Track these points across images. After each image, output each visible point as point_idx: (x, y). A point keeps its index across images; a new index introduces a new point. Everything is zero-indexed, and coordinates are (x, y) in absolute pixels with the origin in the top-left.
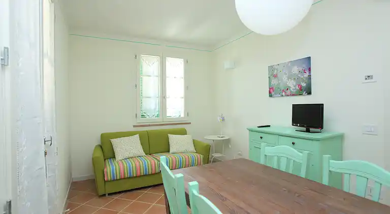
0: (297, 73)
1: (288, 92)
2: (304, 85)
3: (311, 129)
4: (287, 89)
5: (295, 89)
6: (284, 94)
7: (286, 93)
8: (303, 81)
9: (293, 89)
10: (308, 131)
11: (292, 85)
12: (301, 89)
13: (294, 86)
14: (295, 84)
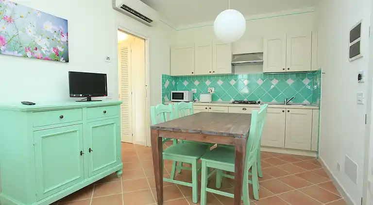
0: (52, 32)
1: (38, 53)
2: (61, 49)
3: (93, 98)
4: (36, 49)
5: (49, 51)
6: (29, 54)
7: (32, 53)
8: (60, 45)
9: (46, 51)
10: (89, 100)
11: (45, 45)
12: (57, 54)
13: (47, 48)
14: (48, 44)
